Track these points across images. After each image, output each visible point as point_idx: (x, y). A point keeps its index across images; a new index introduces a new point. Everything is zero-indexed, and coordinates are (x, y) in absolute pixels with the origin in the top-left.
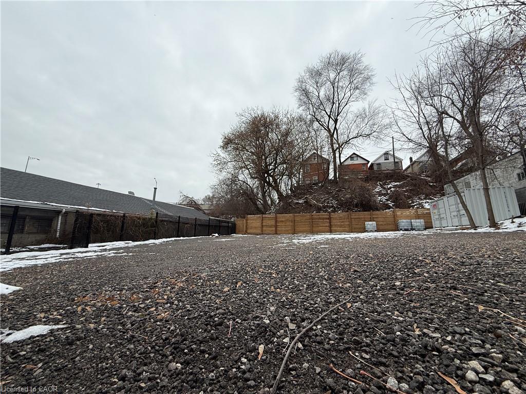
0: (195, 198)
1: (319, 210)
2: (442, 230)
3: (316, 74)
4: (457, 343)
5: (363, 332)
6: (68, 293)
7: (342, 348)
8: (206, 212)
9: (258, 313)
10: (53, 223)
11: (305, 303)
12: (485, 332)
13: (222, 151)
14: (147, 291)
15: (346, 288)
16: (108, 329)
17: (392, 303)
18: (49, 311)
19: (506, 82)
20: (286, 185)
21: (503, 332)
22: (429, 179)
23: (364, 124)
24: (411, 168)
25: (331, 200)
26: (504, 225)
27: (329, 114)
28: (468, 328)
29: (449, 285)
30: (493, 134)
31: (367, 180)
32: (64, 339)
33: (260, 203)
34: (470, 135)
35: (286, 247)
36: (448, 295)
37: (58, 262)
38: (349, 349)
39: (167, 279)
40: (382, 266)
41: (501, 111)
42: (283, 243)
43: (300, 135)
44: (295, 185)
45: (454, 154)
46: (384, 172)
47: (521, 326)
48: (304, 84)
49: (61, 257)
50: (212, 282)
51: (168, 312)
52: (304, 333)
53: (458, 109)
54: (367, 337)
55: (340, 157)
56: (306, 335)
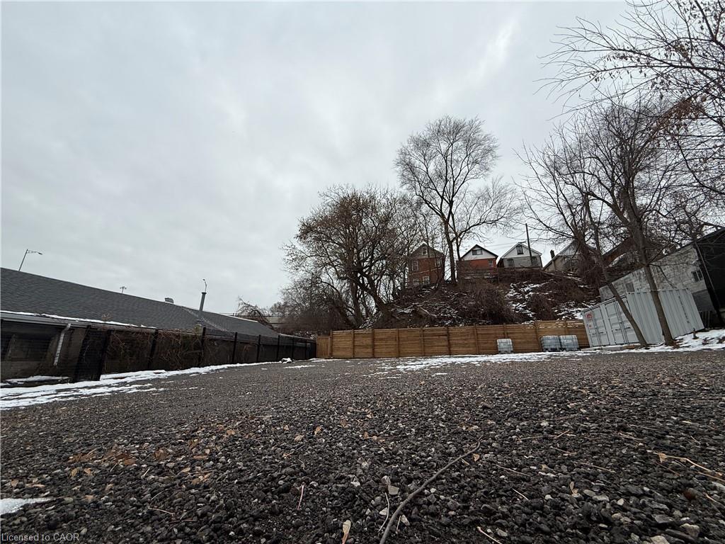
0: (260, 307)
1: (433, 322)
2: (602, 349)
3: (422, 145)
4: (634, 510)
5: (498, 497)
6: (60, 448)
7: (466, 521)
8: (275, 326)
9: (343, 471)
10: (50, 345)
11: (413, 456)
12: (672, 492)
13: (299, 242)
14: (180, 442)
15: (472, 432)
16: (114, 502)
17: (538, 452)
18: (26, 477)
19: (662, 157)
20: (387, 288)
21: (696, 492)
22: (579, 279)
23: (488, 208)
24: (553, 265)
25: (449, 309)
26: (685, 342)
27: (441, 194)
28: (647, 486)
29: (616, 425)
30: (655, 221)
31: (496, 280)
32: (43, 520)
33: (350, 313)
34: (625, 221)
35: (387, 375)
36: (616, 438)
37: (51, 403)
38: (477, 523)
39: (212, 425)
40: (521, 400)
41: (662, 191)
42: (383, 370)
43: (404, 221)
44: (399, 288)
45: (607, 247)
46: (517, 270)
47: (721, 482)
48: (408, 157)
49: (57, 395)
50: (278, 428)
51: (209, 474)
52: (411, 500)
53: (607, 188)
54: (503, 503)
55: (458, 250)
56: (413, 502)
